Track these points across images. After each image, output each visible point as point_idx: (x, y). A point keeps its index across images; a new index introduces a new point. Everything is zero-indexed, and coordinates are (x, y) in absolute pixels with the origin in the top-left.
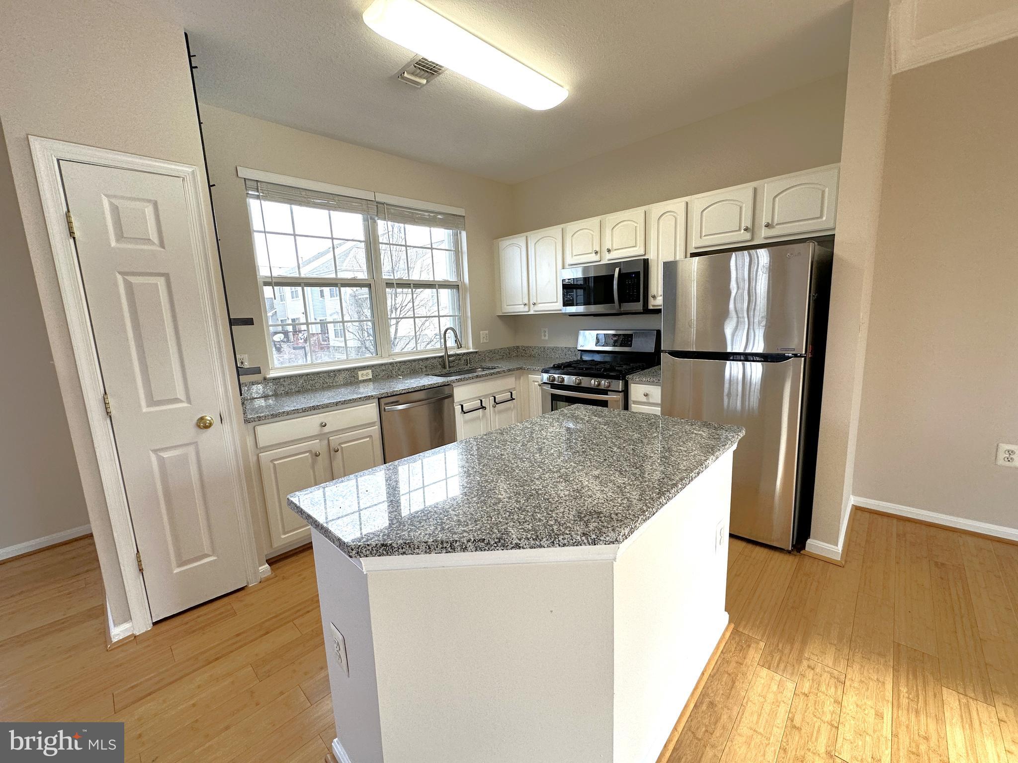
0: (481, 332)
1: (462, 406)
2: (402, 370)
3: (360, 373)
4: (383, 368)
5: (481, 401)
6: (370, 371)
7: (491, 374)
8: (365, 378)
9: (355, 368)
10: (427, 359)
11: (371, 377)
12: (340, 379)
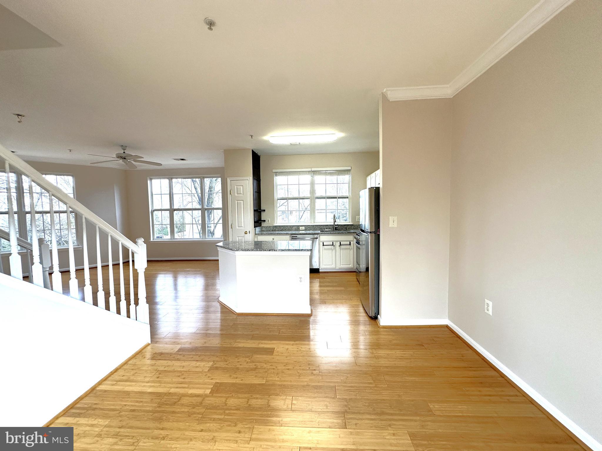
0: (357, 217)
1: (323, 243)
2: (316, 228)
3: (300, 227)
4: (309, 226)
5: (333, 243)
6: (304, 227)
7: (338, 233)
8: (302, 229)
9: (299, 226)
10: (327, 225)
11: (304, 229)
12: (294, 228)
